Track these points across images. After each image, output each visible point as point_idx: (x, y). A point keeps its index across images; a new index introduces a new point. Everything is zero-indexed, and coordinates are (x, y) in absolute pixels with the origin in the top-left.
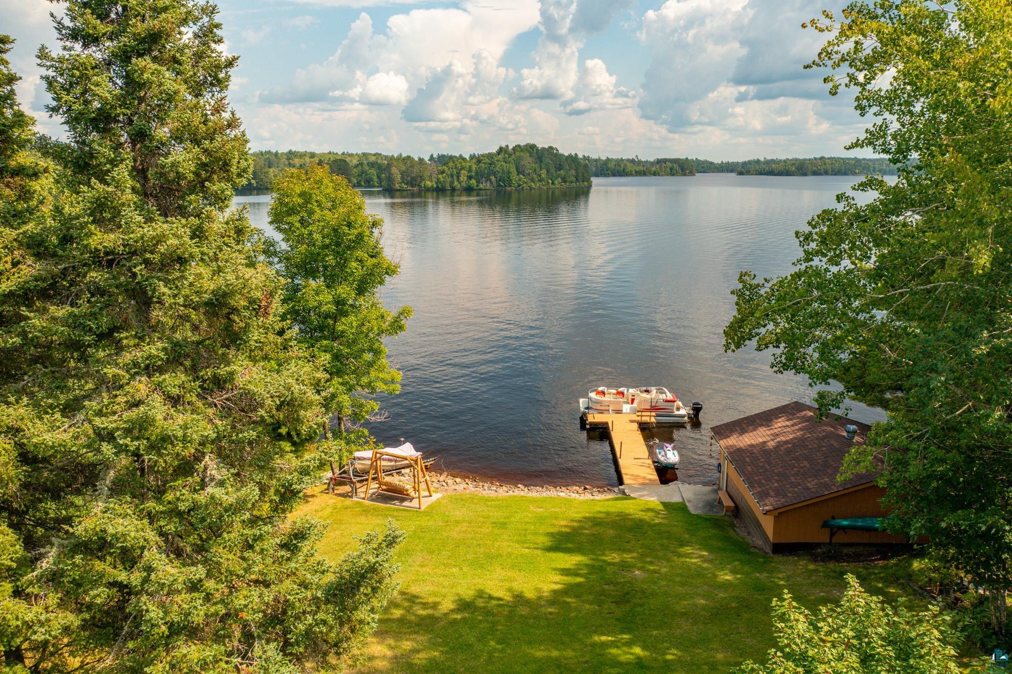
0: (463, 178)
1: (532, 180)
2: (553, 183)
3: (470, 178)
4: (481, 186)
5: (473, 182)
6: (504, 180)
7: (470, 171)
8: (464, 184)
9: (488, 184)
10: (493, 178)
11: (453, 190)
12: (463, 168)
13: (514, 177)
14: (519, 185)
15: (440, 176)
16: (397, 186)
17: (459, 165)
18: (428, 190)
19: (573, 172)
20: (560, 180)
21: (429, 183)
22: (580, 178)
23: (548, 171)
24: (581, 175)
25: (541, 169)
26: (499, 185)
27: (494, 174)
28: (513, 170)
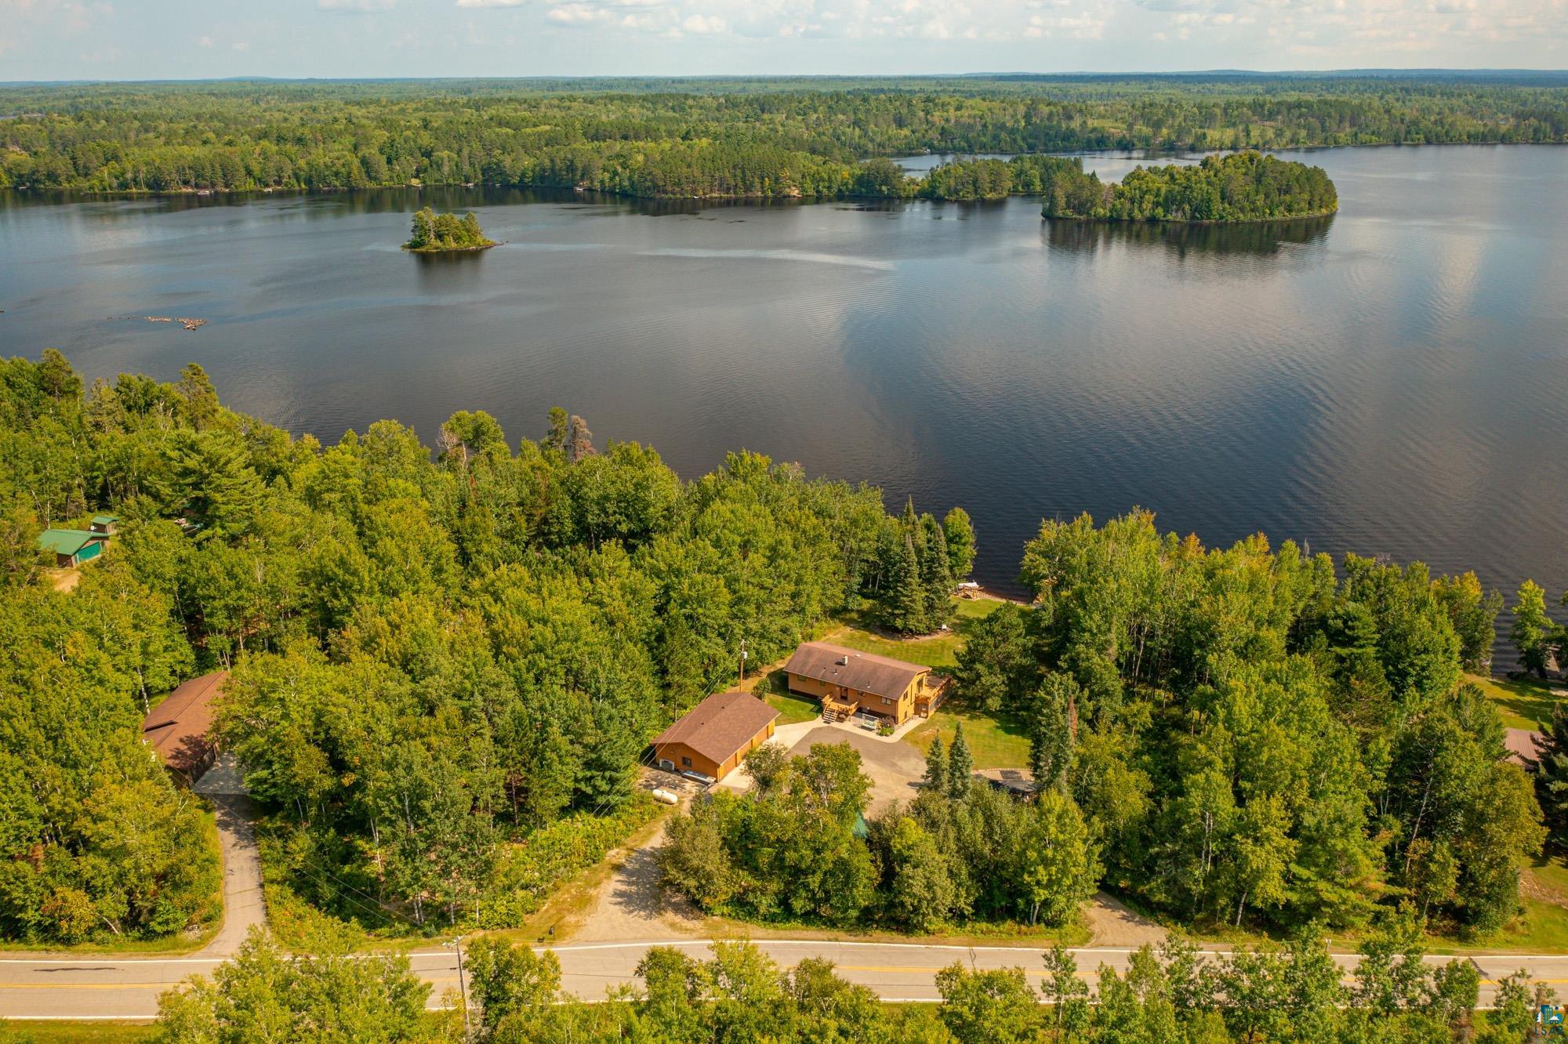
0: (1147, 206)
1: (1242, 210)
2: (1271, 214)
3: (1157, 204)
4: (1170, 217)
5: (1160, 211)
6: (1202, 208)
7: (1157, 195)
8: (1147, 213)
9: (1180, 214)
10: (1187, 207)
11: (1132, 221)
12: (1148, 191)
13: (1217, 206)
14: (1222, 217)
15: (1117, 202)
16: (1060, 213)
17: (1144, 186)
18: (1099, 220)
19: (1306, 196)
20: (1282, 208)
21: (1101, 211)
22: (1316, 203)
23: (1267, 196)
24: (1317, 198)
25: (1257, 193)
26: (1193, 217)
27: (1189, 202)
28: (1218, 196)
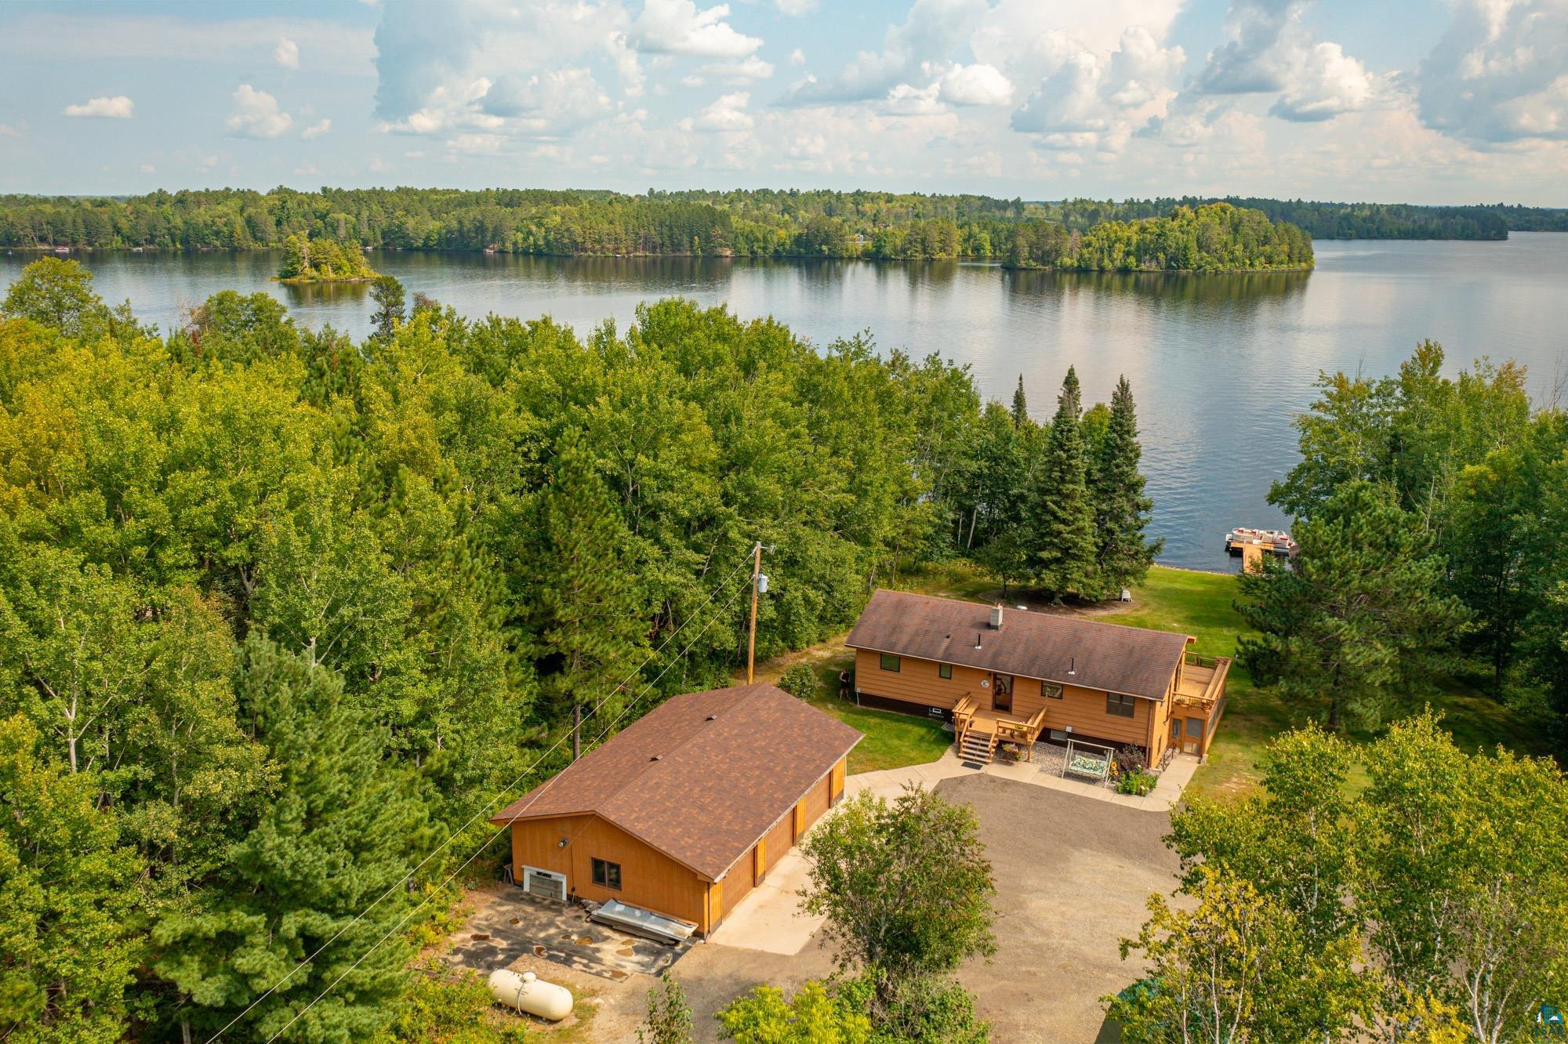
0: (1118, 255)
1: (1221, 260)
2: (1251, 265)
3: (1128, 254)
4: (1143, 267)
5: (1132, 260)
6: (1178, 258)
7: (1128, 244)
8: (1118, 263)
9: (1154, 264)
10: (1161, 256)
11: (1102, 271)
12: (1118, 240)
13: (1194, 255)
14: (1200, 267)
15: (1085, 251)
16: (1023, 264)
17: (1113, 235)
18: (1066, 270)
19: (1286, 248)
20: (1263, 259)
21: (1067, 261)
22: (1295, 258)
23: (1246, 246)
24: (1296, 251)
25: (1235, 242)
26: (1169, 267)
27: (1164, 249)
28: (1193, 245)
